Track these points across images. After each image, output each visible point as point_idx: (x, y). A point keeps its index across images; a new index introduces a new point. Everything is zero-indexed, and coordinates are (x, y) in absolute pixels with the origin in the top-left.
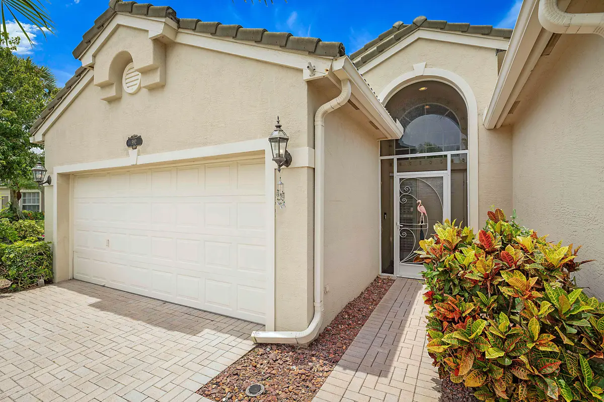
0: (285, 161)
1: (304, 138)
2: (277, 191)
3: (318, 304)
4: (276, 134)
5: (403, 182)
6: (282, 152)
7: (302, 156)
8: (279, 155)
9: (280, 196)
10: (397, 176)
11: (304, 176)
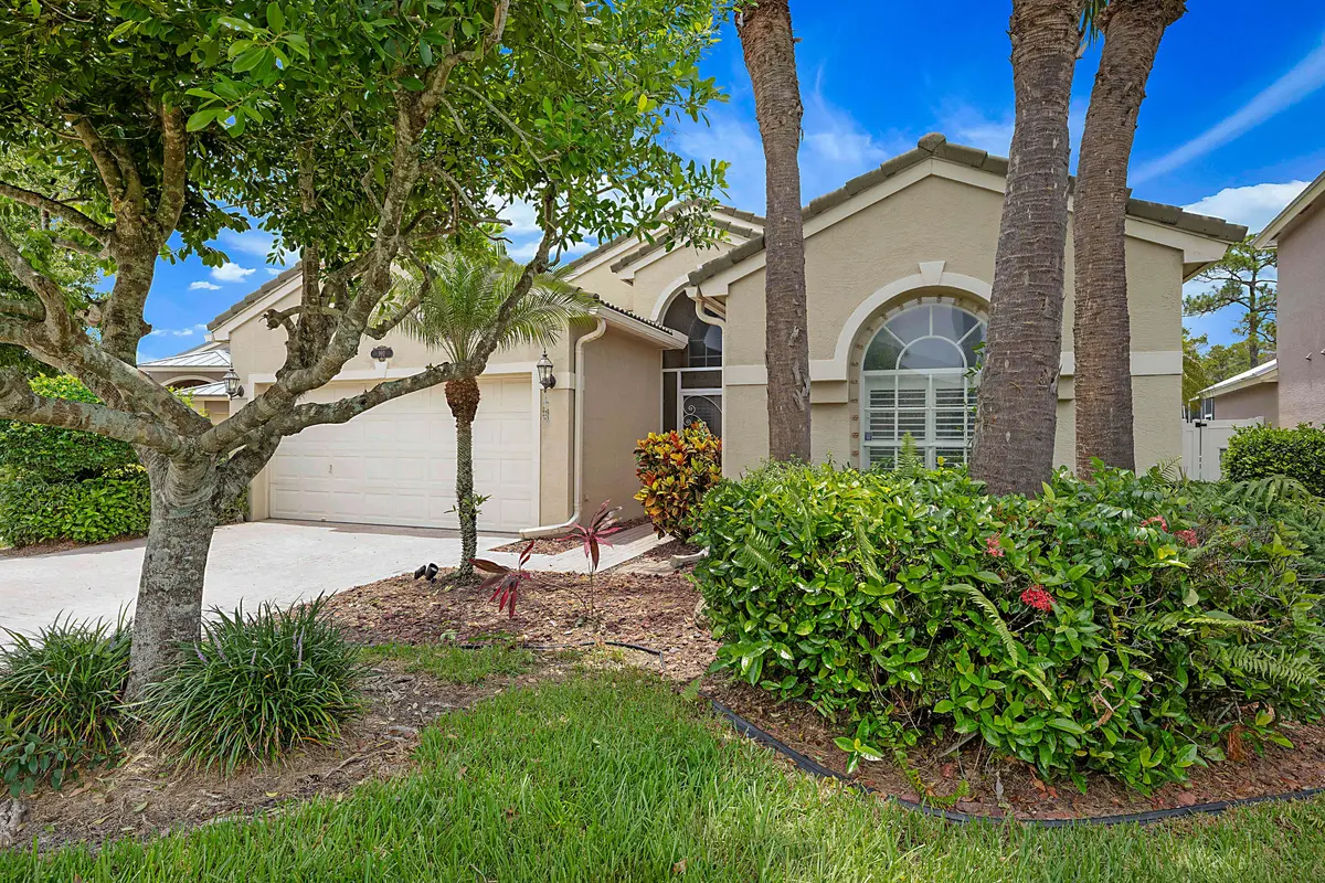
0: (550, 383)
1: (567, 365)
2: (542, 410)
3: (577, 504)
4: (543, 362)
5: (689, 400)
6: (548, 376)
7: (564, 380)
8: (545, 379)
9: (545, 413)
10: (681, 393)
11: (566, 397)
